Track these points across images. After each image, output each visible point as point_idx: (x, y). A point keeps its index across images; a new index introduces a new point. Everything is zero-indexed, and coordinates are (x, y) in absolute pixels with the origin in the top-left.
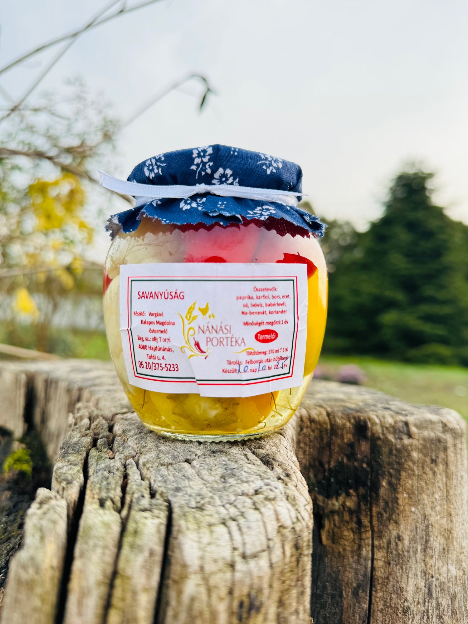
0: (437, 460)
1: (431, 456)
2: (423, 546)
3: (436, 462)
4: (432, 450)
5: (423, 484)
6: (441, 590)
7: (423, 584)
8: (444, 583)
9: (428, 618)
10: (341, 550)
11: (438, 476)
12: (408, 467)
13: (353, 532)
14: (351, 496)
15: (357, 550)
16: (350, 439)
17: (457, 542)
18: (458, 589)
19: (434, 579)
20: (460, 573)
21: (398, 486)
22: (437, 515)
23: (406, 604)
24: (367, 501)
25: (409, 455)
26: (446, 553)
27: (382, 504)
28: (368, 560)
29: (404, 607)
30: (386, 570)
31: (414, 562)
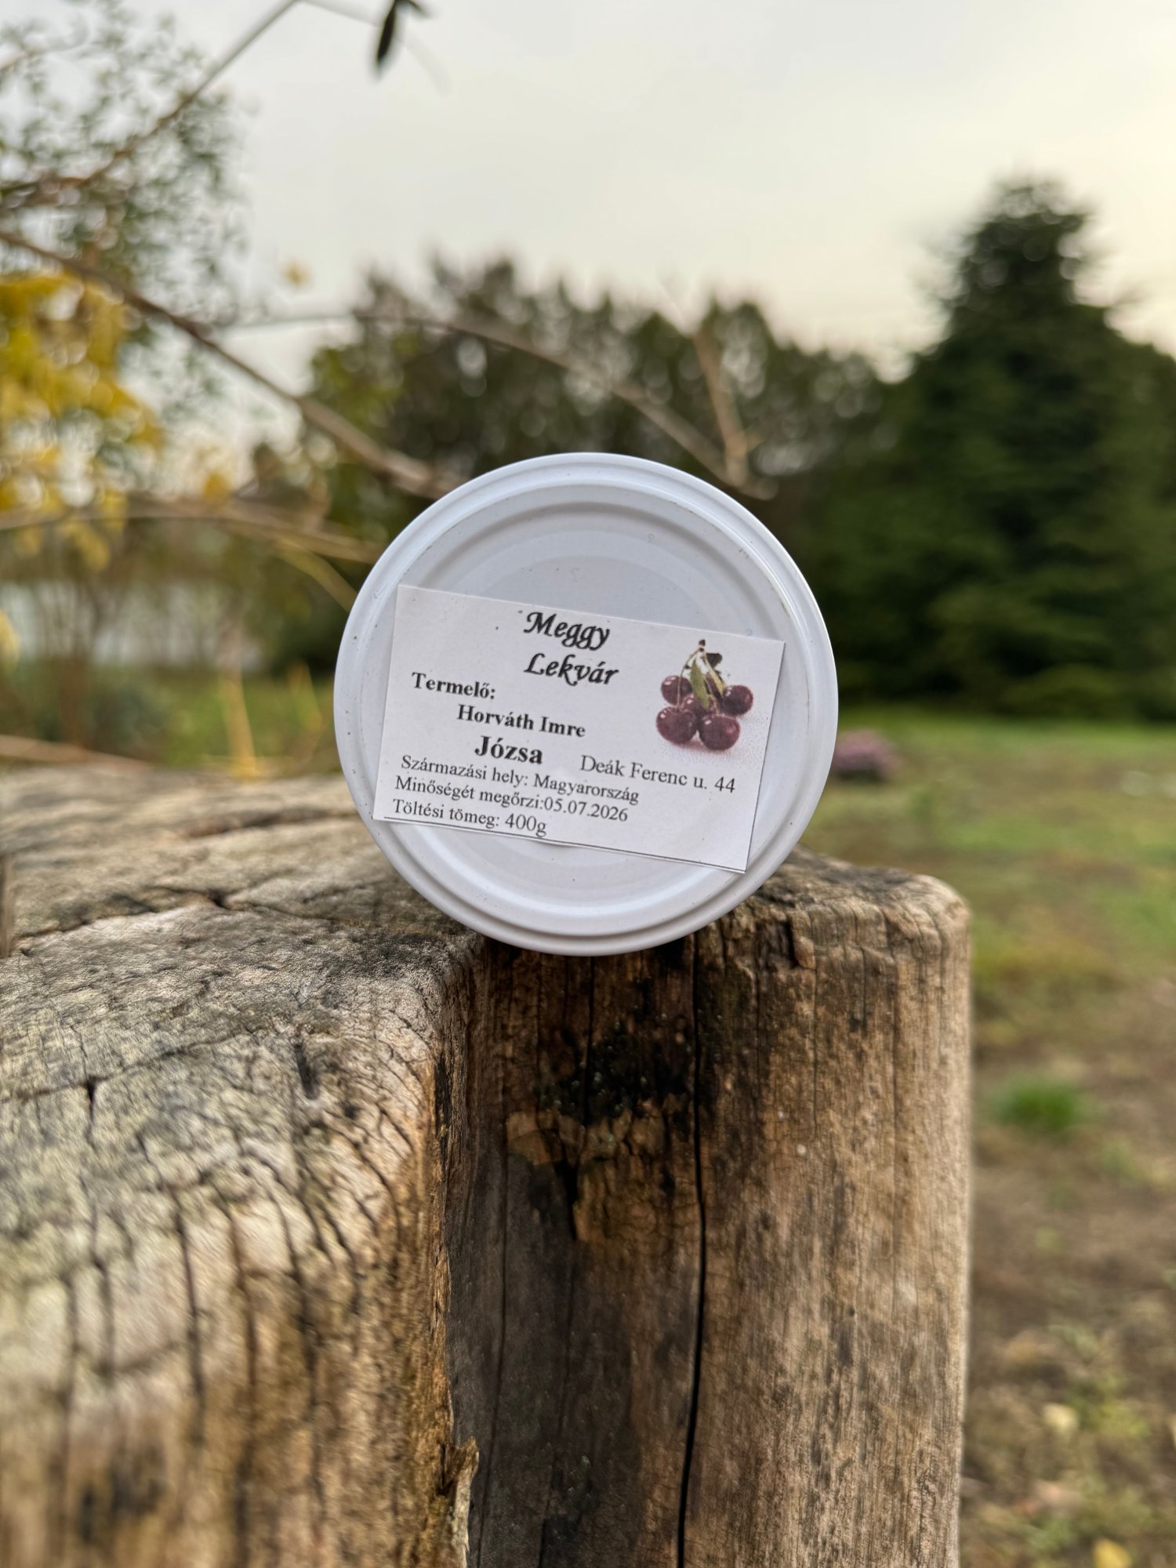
0: (870, 1022)
1: (852, 1014)
2: (827, 1240)
3: (864, 1026)
4: (855, 996)
5: (829, 1084)
6: (873, 1341)
7: (825, 1330)
8: (882, 1325)
9: (838, 1408)
10: (626, 1252)
11: (872, 1062)
12: (788, 1042)
13: (654, 1207)
14: (648, 1119)
15: (664, 1253)
16: (641, 973)
17: (922, 1222)
18: (922, 1339)
19: (856, 1316)
20: (930, 1298)
21: (764, 1093)
22: (866, 1161)
23: (780, 1381)
24: (686, 1131)
25: (790, 1011)
26: (891, 1251)
27: (723, 1137)
28: (692, 1277)
29: (776, 1385)
30: (735, 1301)
31: (804, 1278)
